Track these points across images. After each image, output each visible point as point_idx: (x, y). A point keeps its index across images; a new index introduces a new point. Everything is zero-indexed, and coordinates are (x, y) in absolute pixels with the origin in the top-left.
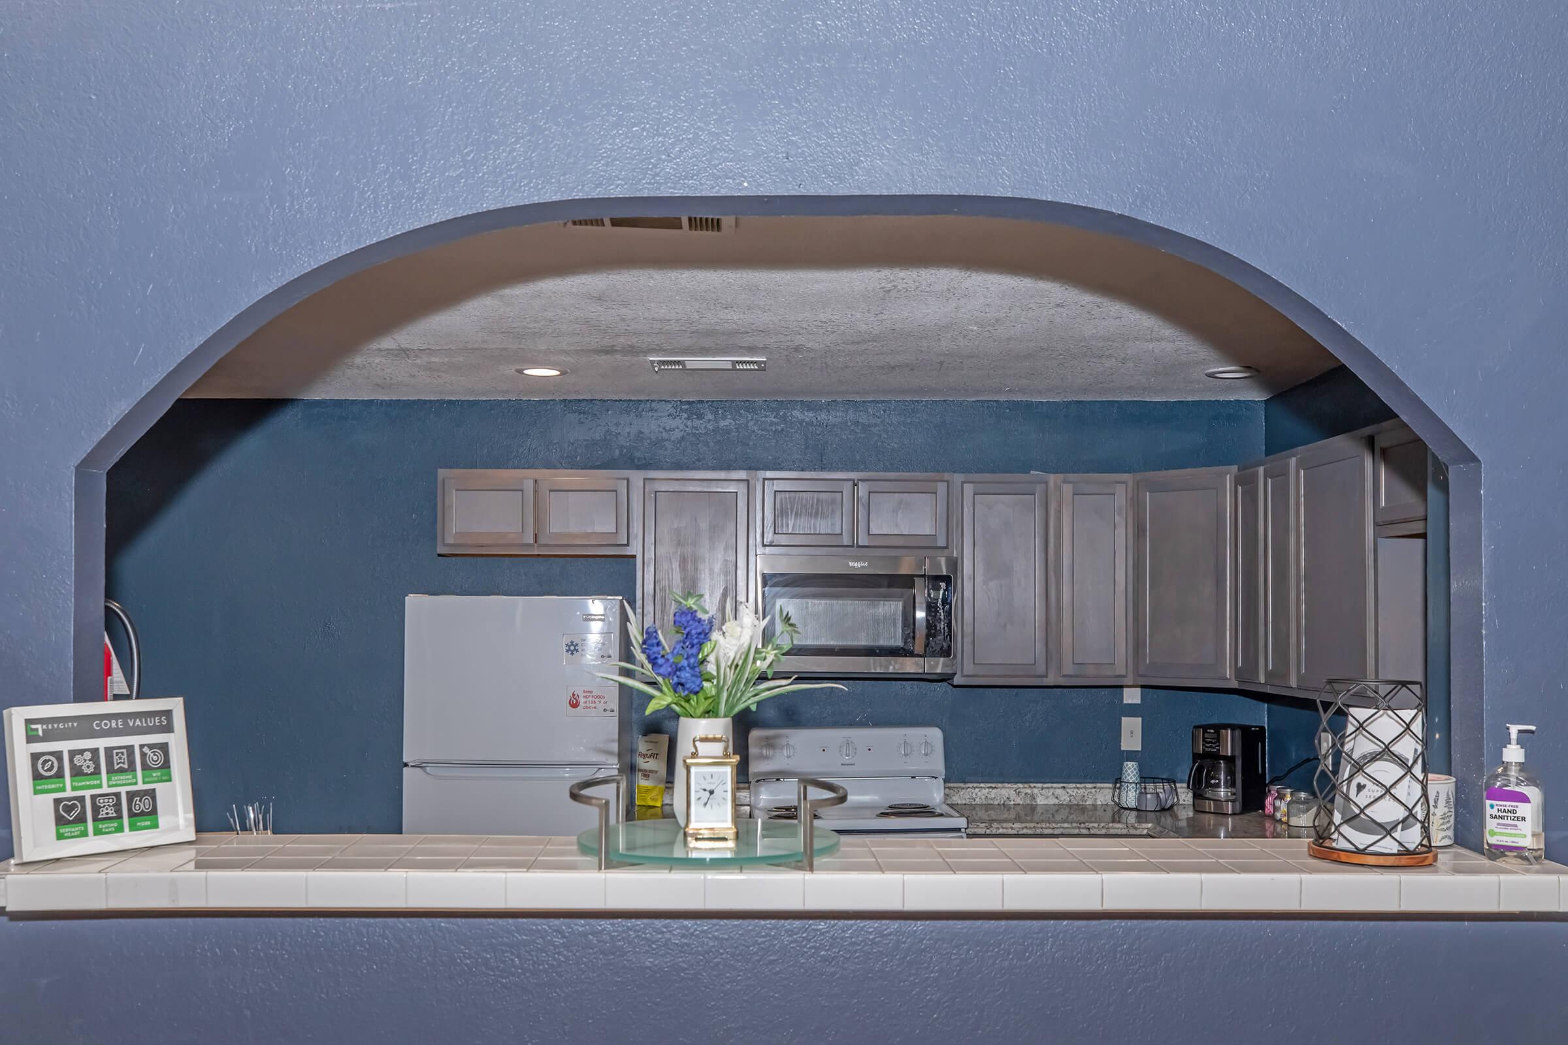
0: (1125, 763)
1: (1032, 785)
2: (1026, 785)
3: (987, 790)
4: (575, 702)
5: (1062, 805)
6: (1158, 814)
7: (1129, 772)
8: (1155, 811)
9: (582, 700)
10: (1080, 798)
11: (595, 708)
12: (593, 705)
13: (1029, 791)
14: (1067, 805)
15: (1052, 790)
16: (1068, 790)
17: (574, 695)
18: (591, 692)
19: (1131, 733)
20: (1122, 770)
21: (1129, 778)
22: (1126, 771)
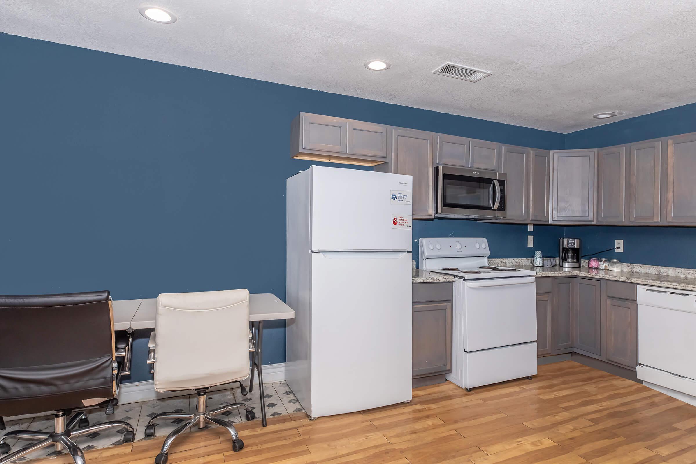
0: (536, 251)
1: (505, 259)
2: (503, 259)
3: (492, 261)
4: (395, 222)
5: (514, 266)
6: (551, 268)
7: (537, 254)
8: (550, 267)
9: (398, 221)
10: (518, 263)
11: (404, 225)
12: (403, 224)
13: (504, 261)
14: (515, 266)
15: (511, 261)
16: (515, 261)
17: (395, 219)
18: (402, 218)
19: (530, 242)
20: (535, 254)
21: (537, 256)
22: (536, 253)
